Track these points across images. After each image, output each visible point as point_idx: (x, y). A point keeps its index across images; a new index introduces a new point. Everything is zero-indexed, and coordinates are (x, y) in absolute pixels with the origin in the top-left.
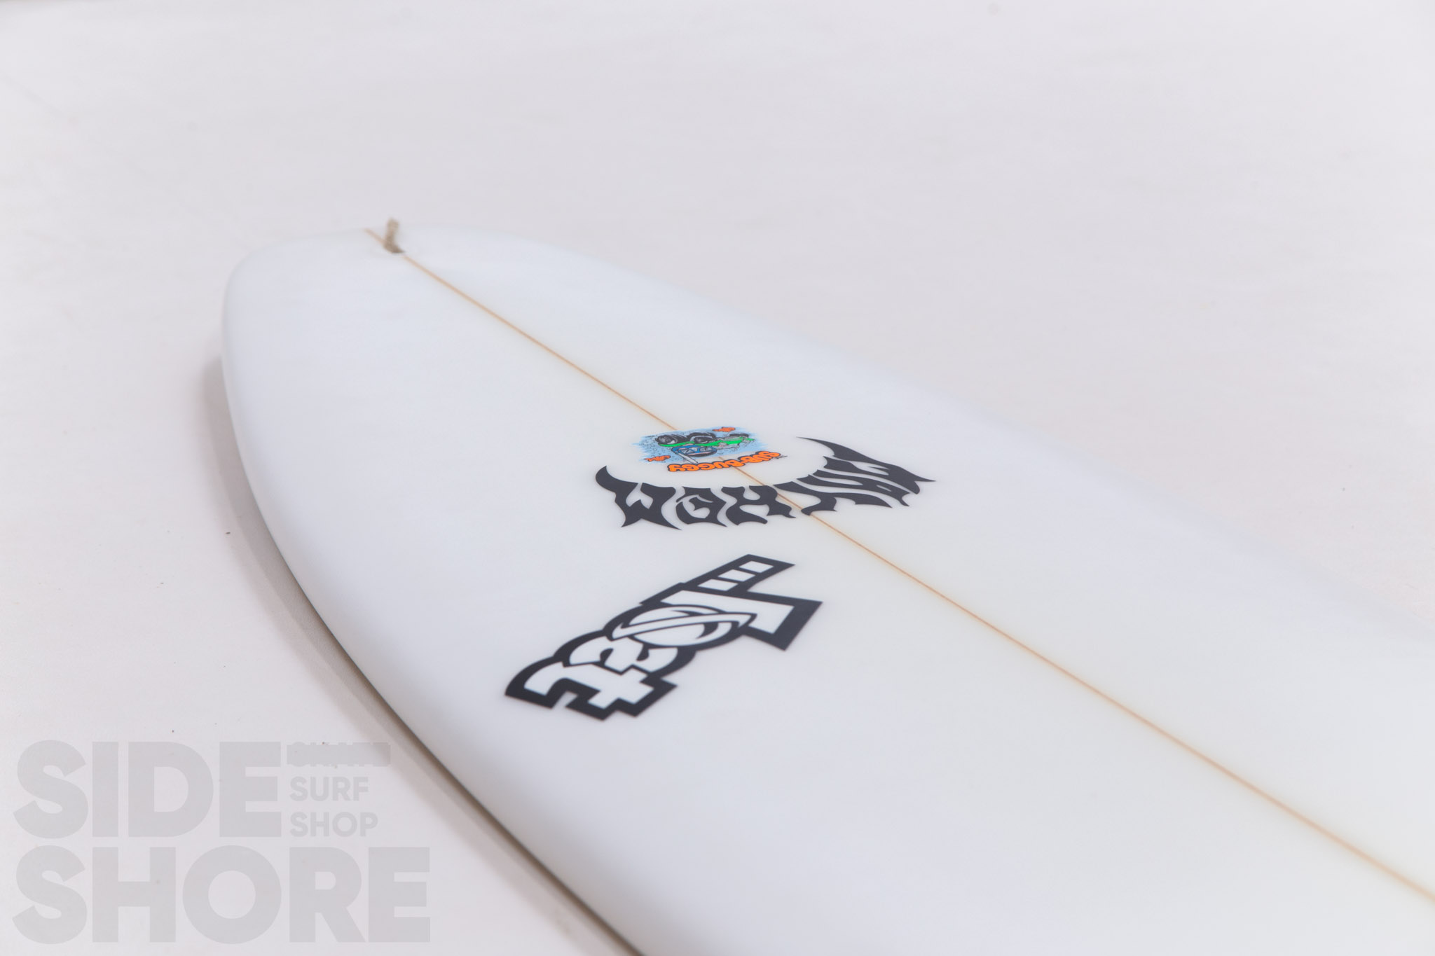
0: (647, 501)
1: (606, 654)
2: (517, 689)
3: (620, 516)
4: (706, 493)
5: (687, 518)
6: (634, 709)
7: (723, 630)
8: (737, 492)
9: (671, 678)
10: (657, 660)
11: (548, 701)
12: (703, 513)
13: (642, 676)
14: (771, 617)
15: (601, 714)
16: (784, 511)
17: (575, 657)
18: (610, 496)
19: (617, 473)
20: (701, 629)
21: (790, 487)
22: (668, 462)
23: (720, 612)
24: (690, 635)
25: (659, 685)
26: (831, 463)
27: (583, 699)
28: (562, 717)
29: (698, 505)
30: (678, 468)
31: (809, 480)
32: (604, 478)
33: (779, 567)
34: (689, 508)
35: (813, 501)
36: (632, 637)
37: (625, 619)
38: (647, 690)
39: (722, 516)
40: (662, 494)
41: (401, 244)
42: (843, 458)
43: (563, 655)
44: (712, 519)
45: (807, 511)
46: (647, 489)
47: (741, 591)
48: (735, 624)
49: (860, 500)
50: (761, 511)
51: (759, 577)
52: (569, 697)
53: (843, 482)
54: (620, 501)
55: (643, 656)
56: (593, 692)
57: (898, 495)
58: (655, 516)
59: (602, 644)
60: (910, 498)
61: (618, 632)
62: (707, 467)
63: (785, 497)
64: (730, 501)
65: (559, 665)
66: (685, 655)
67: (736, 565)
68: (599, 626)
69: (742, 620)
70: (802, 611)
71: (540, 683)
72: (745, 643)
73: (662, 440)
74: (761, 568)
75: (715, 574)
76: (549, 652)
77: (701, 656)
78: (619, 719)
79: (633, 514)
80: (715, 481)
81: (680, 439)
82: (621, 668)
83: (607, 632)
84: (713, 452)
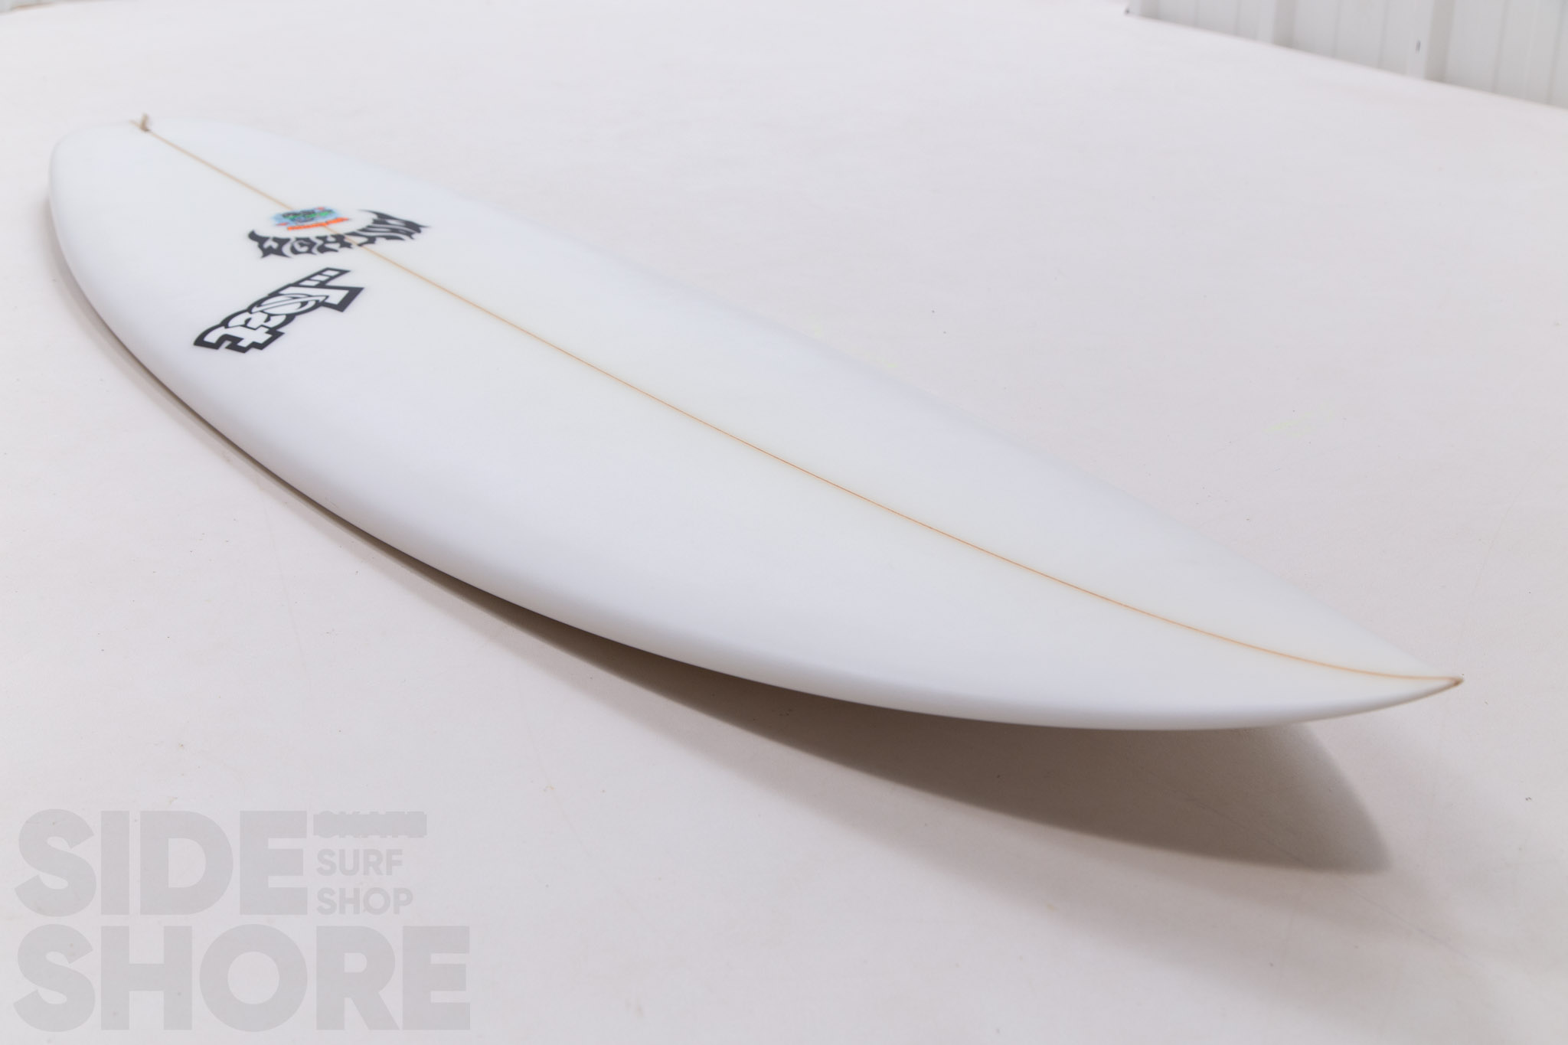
0: (275, 245)
1: (248, 321)
2: (200, 342)
3: (260, 253)
4: (307, 240)
5: (294, 251)
6: (260, 346)
7: (311, 304)
8: (324, 239)
9: (281, 330)
10: (274, 322)
11: (216, 346)
12: (305, 249)
13: (267, 330)
14: (336, 297)
15: (244, 350)
16: (348, 245)
17: (231, 323)
18: (255, 244)
19: (261, 233)
20: (299, 305)
21: (353, 234)
22: (288, 226)
23: (310, 296)
24: (293, 308)
25: (275, 334)
26: (375, 222)
27: (234, 344)
28: (224, 353)
29: (302, 245)
30: (293, 228)
31: (364, 230)
32: (253, 236)
33: (342, 272)
34: (297, 247)
35: (364, 240)
36: (262, 311)
37: (259, 303)
38: (269, 336)
39: (315, 250)
40: (282, 242)
41: (150, 127)
42: (382, 218)
43: (225, 323)
44: (309, 252)
45: (360, 245)
46: (275, 240)
47: (322, 285)
48: (317, 301)
49: (388, 238)
50: (336, 246)
51: (332, 278)
52: (227, 343)
53: (382, 229)
54: (261, 246)
55: (268, 320)
56: (240, 339)
57: (409, 235)
58: (279, 252)
59: (247, 315)
60: (416, 236)
61: (255, 309)
62: (308, 227)
63: (349, 239)
64: (319, 242)
65: (223, 328)
66: (290, 318)
67: (320, 273)
68: (245, 307)
69: (321, 299)
70: (353, 293)
71: (212, 338)
72: (322, 310)
73: (286, 216)
74: (333, 273)
75: (308, 278)
76: (218, 322)
78: (253, 352)
79: (267, 252)
80: (312, 233)
81: (295, 214)
82: (255, 327)
83: (249, 310)
84: (312, 219)
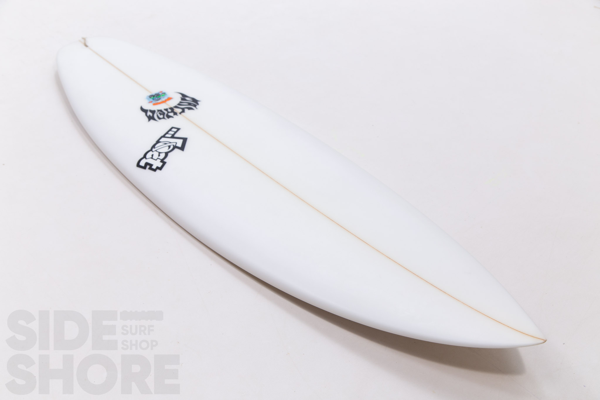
0: (151, 114)
1: (152, 155)
2: (139, 165)
3: (147, 119)
4: (161, 111)
5: (160, 118)
6: (160, 168)
7: (172, 147)
8: (166, 110)
9: (165, 160)
10: (162, 156)
11: (144, 168)
12: (162, 116)
13: (160, 160)
14: (179, 143)
15: (155, 170)
16: (176, 114)
17: (147, 157)
18: (144, 114)
19: (145, 108)
20: (168, 147)
21: (176, 107)
22: (153, 103)
23: (170, 143)
24: (166, 149)
25: (164, 163)
26: (182, 99)
27: (151, 167)
29: (161, 114)
30: (154, 104)
31: (179, 104)
32: (142, 109)
33: (178, 129)
34: (159, 115)
35: (181, 110)
36: (156, 151)
37: (154, 146)
38: (162, 164)
39: (166, 117)
40: (153, 112)
41: (88, 44)
42: (184, 97)
43: (145, 157)
44: (164, 118)
45: (181, 113)
46: (151, 111)
47: (173, 137)
49: (189, 109)
50: (171, 114)
51: (175, 132)
52: (148, 167)
53: (186, 104)
54: (146, 115)
55: (159, 155)
56: (152, 165)
57: (195, 106)
58: (154, 118)
59: (151, 153)
61: (154, 150)
62: (160, 103)
63: (175, 110)
64: (166, 112)
65: (144, 159)
66: (167, 154)
67: (170, 130)
68: (150, 149)
69: (175, 144)
70: (185, 140)
71: (142, 163)
73: (151, 96)
74: (175, 130)
75: (167, 133)
76: (142, 156)
77: (169, 154)
78: (158, 171)
79: (150, 118)
80: (162, 107)
81: (154, 96)
82: (156, 159)
83: (151, 150)
84: (160, 99)
